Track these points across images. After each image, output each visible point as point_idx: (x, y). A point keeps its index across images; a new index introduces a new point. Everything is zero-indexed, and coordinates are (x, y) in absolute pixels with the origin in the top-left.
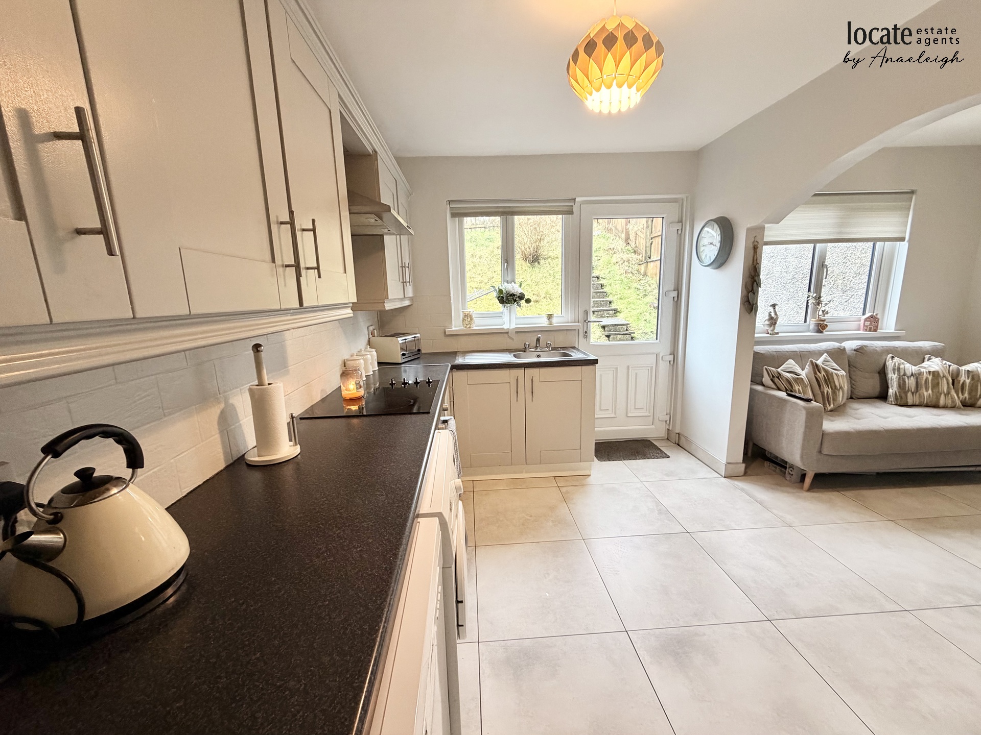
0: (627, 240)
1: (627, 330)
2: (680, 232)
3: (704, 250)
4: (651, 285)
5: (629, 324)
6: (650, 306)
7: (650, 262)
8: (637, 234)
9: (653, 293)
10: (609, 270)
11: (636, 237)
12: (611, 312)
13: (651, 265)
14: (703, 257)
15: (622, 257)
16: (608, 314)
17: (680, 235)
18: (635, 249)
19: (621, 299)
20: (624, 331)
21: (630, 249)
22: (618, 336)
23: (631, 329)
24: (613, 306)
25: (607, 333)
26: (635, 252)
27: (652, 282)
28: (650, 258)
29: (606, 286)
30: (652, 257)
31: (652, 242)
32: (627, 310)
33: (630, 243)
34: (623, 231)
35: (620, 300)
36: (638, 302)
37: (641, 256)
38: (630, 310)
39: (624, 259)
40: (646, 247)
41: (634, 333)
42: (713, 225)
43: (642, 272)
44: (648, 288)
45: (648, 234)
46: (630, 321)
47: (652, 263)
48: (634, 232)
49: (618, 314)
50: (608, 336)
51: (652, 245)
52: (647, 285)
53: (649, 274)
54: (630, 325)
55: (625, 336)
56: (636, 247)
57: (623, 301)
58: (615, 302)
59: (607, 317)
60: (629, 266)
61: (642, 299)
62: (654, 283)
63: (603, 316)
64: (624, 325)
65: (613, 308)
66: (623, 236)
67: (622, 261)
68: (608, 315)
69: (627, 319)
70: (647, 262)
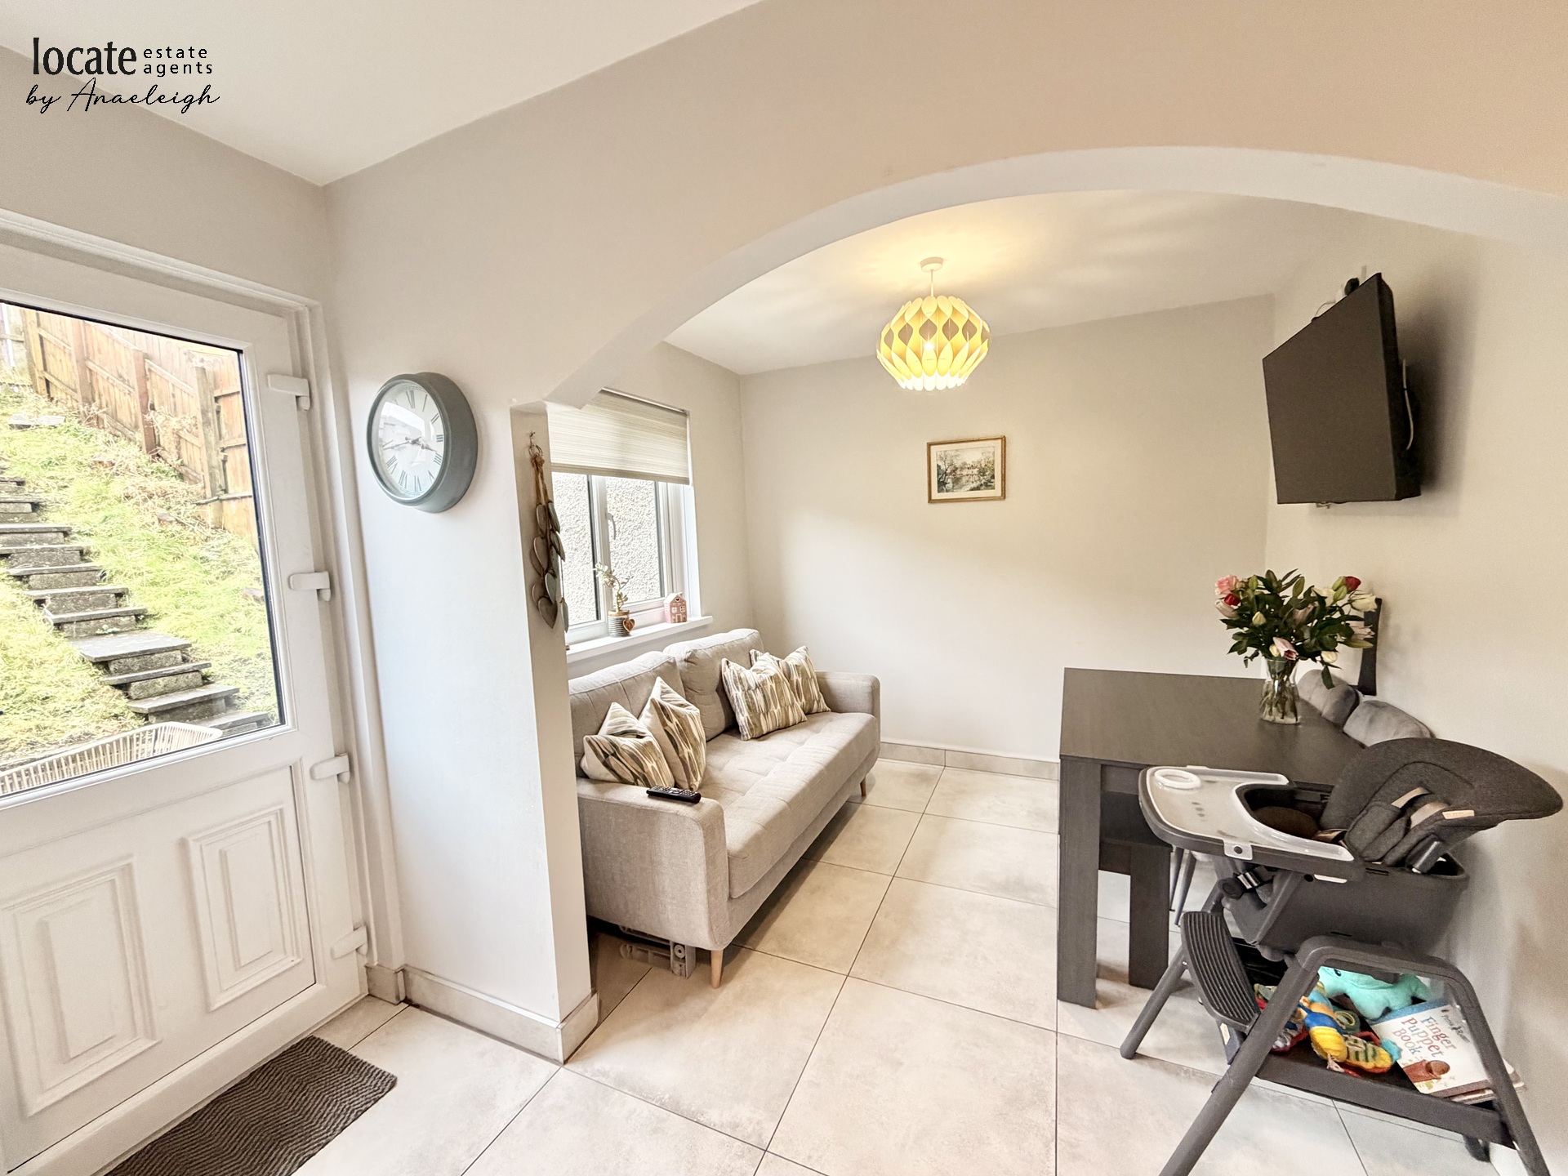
0: (153, 446)
1: (185, 660)
2: (305, 404)
3: (394, 459)
4: (240, 550)
5: (190, 645)
6: (246, 597)
7: (229, 499)
8: (180, 437)
9: (250, 568)
10: (102, 514)
11: (179, 443)
12: (124, 620)
13: (231, 508)
14: (395, 477)
15: (143, 485)
16: (117, 625)
17: (309, 413)
18: (183, 470)
19: (154, 584)
20: (176, 664)
21: (167, 469)
22: (160, 680)
23: (197, 658)
24: (131, 604)
25: (117, 679)
26: (181, 476)
27: (241, 543)
28: (226, 491)
29: (99, 553)
30: (231, 490)
31: (226, 457)
32: (179, 611)
33: (164, 454)
34: (136, 427)
35: (155, 588)
36: (210, 589)
37: (200, 485)
38: (186, 611)
39: (149, 489)
40: (211, 467)
41: (206, 666)
42: (412, 392)
43: (209, 521)
44: (232, 556)
45: (212, 439)
46: (191, 636)
47: (233, 504)
48: (169, 430)
49: (150, 623)
50: (123, 687)
51: (227, 465)
52: (228, 550)
53: (229, 526)
54: (194, 646)
55: (181, 678)
56: (182, 464)
57: (163, 590)
58: (136, 594)
59: (114, 633)
60: (169, 509)
61: (220, 581)
62: (247, 544)
63: (98, 632)
64: (173, 649)
65: (131, 608)
66: (140, 436)
67: (145, 495)
68: (115, 629)
69: (181, 633)
70: (221, 500)
